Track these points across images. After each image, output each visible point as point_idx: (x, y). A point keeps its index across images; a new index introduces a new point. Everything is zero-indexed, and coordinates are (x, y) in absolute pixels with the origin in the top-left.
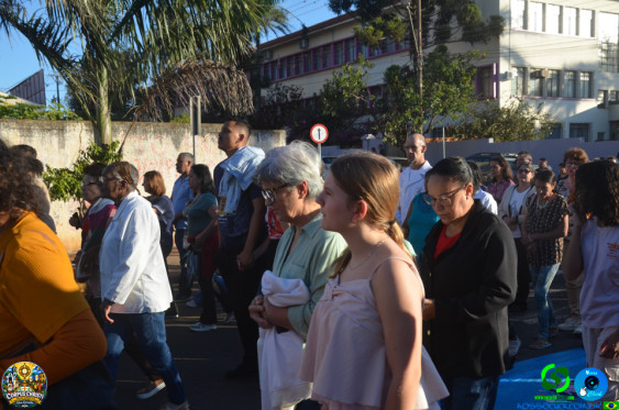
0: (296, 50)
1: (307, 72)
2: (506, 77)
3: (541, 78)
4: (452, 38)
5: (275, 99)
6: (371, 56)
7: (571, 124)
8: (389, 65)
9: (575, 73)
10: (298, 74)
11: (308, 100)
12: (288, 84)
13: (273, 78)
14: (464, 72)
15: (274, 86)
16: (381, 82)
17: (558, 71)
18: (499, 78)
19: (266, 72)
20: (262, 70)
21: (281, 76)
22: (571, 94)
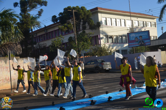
0: (43, 33)
1: (47, 39)
2: (102, 38)
3: (112, 38)
4: (87, 28)
5: (38, 47)
6: (65, 34)
7: (122, 50)
8: (69, 37)
9: (122, 36)
10: (45, 40)
11: (48, 47)
12: (41, 43)
13: (37, 41)
14: (88, 38)
15: (37, 44)
16: (67, 41)
17: (117, 36)
18: (100, 39)
19: (35, 40)
20: (34, 39)
21: (40, 41)
22: (121, 42)
